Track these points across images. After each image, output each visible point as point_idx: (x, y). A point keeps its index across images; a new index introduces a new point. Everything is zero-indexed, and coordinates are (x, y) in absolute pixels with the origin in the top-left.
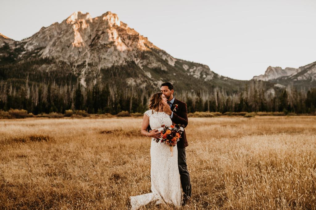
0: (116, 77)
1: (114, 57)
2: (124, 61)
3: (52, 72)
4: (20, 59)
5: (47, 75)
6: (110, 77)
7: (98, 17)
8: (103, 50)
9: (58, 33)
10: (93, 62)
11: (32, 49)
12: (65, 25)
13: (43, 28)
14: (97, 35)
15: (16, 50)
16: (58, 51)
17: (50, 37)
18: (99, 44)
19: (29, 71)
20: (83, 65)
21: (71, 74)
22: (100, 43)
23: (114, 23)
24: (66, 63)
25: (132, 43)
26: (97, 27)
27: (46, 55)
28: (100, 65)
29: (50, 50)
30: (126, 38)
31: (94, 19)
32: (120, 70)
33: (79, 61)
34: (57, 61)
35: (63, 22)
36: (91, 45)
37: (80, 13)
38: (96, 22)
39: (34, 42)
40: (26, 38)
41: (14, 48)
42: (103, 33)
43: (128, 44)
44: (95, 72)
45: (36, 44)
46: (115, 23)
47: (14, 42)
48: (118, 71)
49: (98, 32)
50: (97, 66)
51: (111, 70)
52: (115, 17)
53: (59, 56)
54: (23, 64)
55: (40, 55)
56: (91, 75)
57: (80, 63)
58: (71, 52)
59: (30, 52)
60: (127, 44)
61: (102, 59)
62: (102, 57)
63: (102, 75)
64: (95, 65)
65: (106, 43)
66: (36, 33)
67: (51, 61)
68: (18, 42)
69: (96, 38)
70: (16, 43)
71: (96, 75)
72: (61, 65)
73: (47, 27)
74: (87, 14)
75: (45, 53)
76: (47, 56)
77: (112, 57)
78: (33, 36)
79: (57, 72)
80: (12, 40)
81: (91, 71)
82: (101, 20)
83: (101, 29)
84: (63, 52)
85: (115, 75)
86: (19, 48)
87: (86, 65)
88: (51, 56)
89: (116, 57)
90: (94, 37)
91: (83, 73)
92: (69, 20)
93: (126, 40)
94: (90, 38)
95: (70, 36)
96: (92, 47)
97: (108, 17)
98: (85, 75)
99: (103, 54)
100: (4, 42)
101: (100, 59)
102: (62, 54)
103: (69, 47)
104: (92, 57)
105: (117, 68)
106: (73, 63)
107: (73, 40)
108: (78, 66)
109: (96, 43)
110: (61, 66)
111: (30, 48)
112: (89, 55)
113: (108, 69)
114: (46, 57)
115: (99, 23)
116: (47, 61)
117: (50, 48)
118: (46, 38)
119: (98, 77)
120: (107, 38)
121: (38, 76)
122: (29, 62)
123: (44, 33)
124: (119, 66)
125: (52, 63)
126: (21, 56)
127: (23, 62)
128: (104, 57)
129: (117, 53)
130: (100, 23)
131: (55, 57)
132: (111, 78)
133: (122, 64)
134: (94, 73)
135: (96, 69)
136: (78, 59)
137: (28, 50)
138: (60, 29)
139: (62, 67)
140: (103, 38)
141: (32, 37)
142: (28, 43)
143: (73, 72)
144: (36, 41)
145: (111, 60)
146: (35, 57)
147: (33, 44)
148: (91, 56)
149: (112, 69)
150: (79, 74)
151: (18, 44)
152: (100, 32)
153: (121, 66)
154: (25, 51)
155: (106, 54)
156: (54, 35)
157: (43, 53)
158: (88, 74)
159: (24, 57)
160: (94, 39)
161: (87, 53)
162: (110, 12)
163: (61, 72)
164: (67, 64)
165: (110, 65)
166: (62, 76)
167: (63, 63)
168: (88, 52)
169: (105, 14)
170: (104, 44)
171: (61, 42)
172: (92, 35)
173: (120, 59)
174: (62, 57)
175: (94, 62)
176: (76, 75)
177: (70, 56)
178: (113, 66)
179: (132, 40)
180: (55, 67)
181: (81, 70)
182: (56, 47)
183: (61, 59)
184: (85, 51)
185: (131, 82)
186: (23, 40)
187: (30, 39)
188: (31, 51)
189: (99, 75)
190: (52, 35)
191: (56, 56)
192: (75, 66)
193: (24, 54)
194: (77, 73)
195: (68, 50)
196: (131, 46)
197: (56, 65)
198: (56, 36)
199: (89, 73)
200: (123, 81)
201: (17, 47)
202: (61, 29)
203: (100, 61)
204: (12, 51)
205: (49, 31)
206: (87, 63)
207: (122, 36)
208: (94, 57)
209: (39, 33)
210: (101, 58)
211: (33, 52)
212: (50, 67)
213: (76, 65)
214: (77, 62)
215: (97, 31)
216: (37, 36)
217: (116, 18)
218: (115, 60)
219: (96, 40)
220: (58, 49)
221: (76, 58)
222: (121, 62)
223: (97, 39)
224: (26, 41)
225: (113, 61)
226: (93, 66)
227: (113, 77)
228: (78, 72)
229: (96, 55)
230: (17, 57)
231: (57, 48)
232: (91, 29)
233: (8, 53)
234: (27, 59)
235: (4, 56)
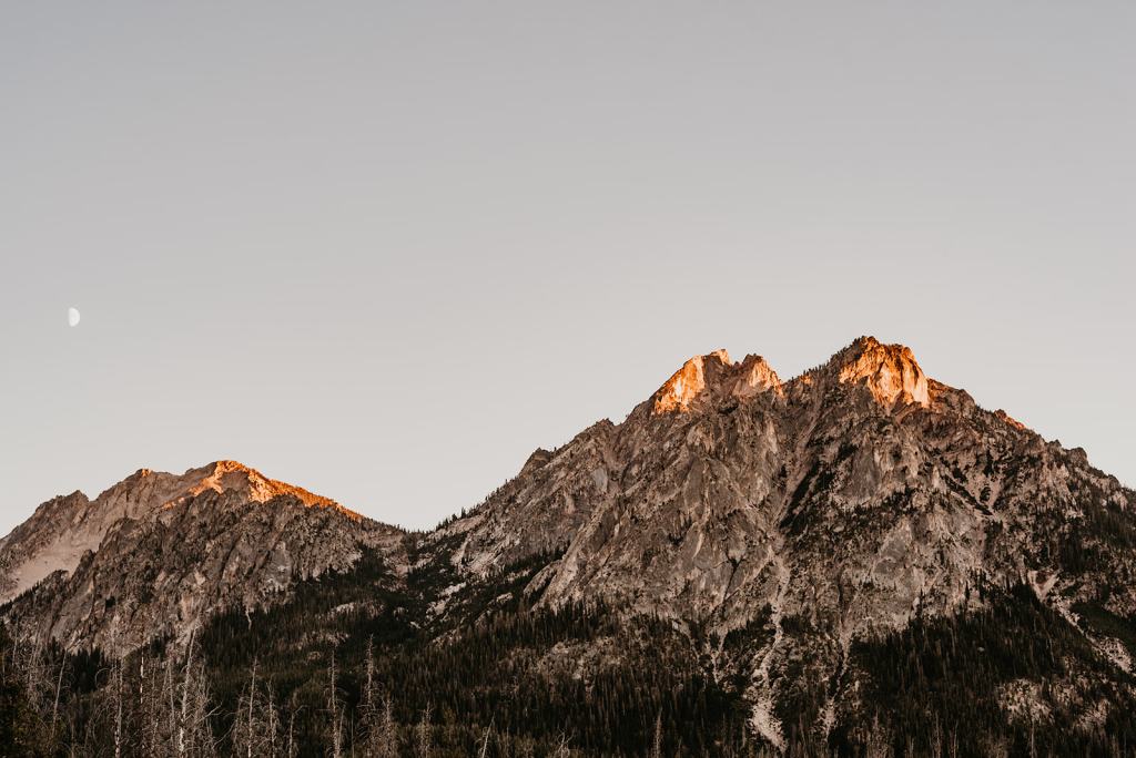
0: (937, 684)
1: (918, 577)
2: (975, 593)
3: (603, 680)
4: (441, 627)
5: (581, 697)
6: (907, 687)
7: (812, 373)
8: (857, 544)
9: (612, 474)
10: (808, 610)
11: (491, 568)
12: (645, 433)
13: (540, 458)
14: (814, 466)
15: (413, 577)
16: (626, 570)
17: (575, 497)
18: (831, 513)
19: (490, 682)
20: (758, 631)
21: (698, 681)
22: (833, 504)
23: (898, 391)
24: (667, 627)
25: (1007, 488)
26: (812, 427)
27: (564, 595)
28: (849, 623)
29: (582, 566)
30: (967, 468)
31: (793, 382)
32: (955, 639)
33: (738, 610)
34: (625, 618)
35: (632, 418)
36: (791, 525)
37: (718, 359)
38: (805, 398)
39: (498, 531)
40: (459, 515)
41: (404, 569)
42: (847, 451)
43: (985, 493)
44: (824, 661)
45: (510, 540)
46: (903, 394)
47: (403, 541)
48: (947, 647)
49: (822, 451)
50: (829, 628)
51: (908, 648)
52: (900, 366)
53: (631, 595)
54: (457, 649)
55: (538, 595)
56: (802, 681)
57: (740, 622)
58: (689, 567)
59: (481, 585)
60: (977, 497)
61: (853, 591)
62: (855, 582)
63: (860, 678)
64: (819, 625)
65: (866, 501)
66: (507, 486)
67: (594, 622)
68: (424, 536)
69: (813, 480)
70: (411, 544)
71: (833, 680)
72: (644, 637)
73: (559, 452)
74: (753, 360)
75: (563, 584)
76: (571, 598)
77: (909, 572)
78: (492, 499)
79: (626, 678)
80: (395, 531)
81: (800, 657)
82: (827, 389)
83: (833, 432)
84: (650, 570)
85: (932, 671)
86: (427, 568)
87: (773, 632)
88: (589, 597)
89: (930, 571)
90: (801, 477)
91: (761, 672)
92: (666, 403)
93: (969, 476)
94: (782, 489)
95: (681, 485)
96: (796, 531)
97: (865, 366)
98: (771, 684)
99: (857, 564)
100: (360, 546)
101: (843, 589)
102: (646, 583)
103: (676, 543)
104: (800, 584)
105: (939, 629)
106: (703, 625)
107: (697, 504)
108: (733, 637)
109: (813, 513)
110: (643, 645)
111: (482, 563)
112: (783, 574)
113: (889, 639)
114: (568, 606)
115: (818, 404)
116: (576, 624)
117: (582, 556)
118: (555, 506)
119: (843, 688)
120: (869, 477)
121: (533, 705)
122: (487, 636)
123: (543, 482)
124: (949, 621)
125: (601, 635)
126: (440, 607)
127: (454, 636)
128: (864, 577)
129: (928, 553)
130: (827, 403)
131: (611, 600)
132: (911, 689)
133: (963, 607)
134: (819, 666)
135: (829, 644)
136: (728, 602)
137: (470, 574)
138: (623, 452)
139: (650, 651)
140: (847, 479)
141: (486, 506)
142: (469, 539)
143: (709, 670)
144: (509, 527)
145: (902, 593)
146: (511, 607)
147: (493, 542)
148: (797, 581)
149: (912, 641)
150: (742, 682)
151: (423, 550)
152: (833, 450)
153: (960, 618)
154: (457, 580)
155: (873, 563)
156: (593, 487)
157: (548, 581)
158: (786, 676)
159: (457, 612)
160: (803, 487)
161: (771, 564)
162: (871, 339)
163: (648, 678)
164: (678, 633)
165: (899, 621)
166: (656, 694)
167: (656, 628)
168: (780, 560)
169: (845, 350)
170: (858, 509)
171: (636, 520)
172: (787, 468)
173: (948, 580)
174: (650, 596)
175: (813, 607)
176: (728, 688)
177: (688, 589)
178: (916, 625)
179: (1000, 476)
180: (615, 655)
181: (751, 657)
182: (612, 551)
183: (644, 608)
184: (764, 554)
185: (1023, 700)
186: (446, 525)
187: (477, 520)
188: (489, 579)
189: (848, 679)
190: (583, 489)
191: (618, 595)
192: (715, 641)
193: (453, 594)
194: (729, 678)
195: (674, 560)
196: (1001, 504)
197: (622, 642)
198: (604, 490)
199: (795, 670)
200: (980, 700)
201: (420, 563)
202: (629, 455)
203: (844, 604)
204: (399, 585)
205: (570, 468)
206: (776, 619)
207: (949, 457)
208: (811, 581)
209: (517, 483)
210: (849, 584)
211: (496, 584)
212: (592, 653)
213: (722, 632)
214: (723, 619)
215: (816, 445)
216: (512, 500)
217: (907, 367)
218: (926, 591)
219: (812, 495)
220: (624, 558)
221: (720, 596)
222: (957, 597)
223: (818, 488)
224: (461, 527)
225: (913, 595)
226: (811, 631)
227: (922, 680)
228: (734, 671)
229: (818, 572)
230: (421, 617)
231: (619, 552)
232: (782, 437)
233: (381, 595)
234: (471, 621)
235: (363, 612)
